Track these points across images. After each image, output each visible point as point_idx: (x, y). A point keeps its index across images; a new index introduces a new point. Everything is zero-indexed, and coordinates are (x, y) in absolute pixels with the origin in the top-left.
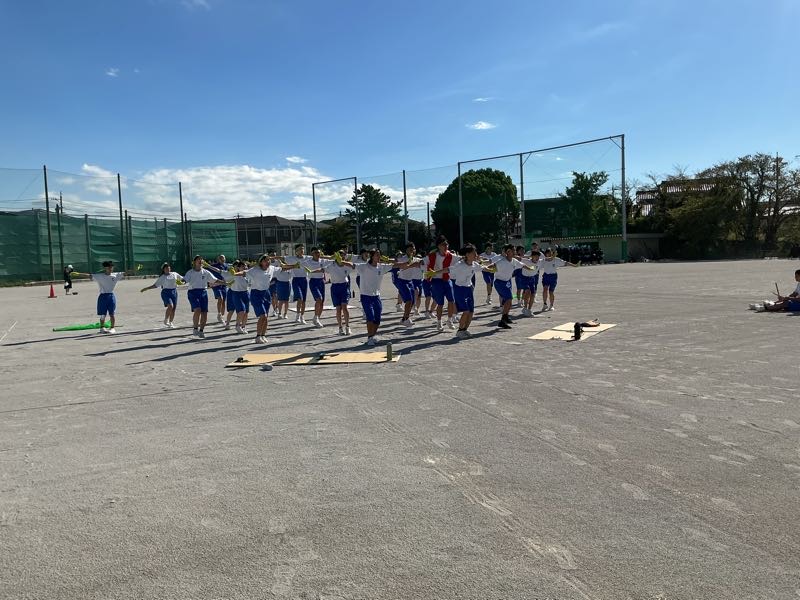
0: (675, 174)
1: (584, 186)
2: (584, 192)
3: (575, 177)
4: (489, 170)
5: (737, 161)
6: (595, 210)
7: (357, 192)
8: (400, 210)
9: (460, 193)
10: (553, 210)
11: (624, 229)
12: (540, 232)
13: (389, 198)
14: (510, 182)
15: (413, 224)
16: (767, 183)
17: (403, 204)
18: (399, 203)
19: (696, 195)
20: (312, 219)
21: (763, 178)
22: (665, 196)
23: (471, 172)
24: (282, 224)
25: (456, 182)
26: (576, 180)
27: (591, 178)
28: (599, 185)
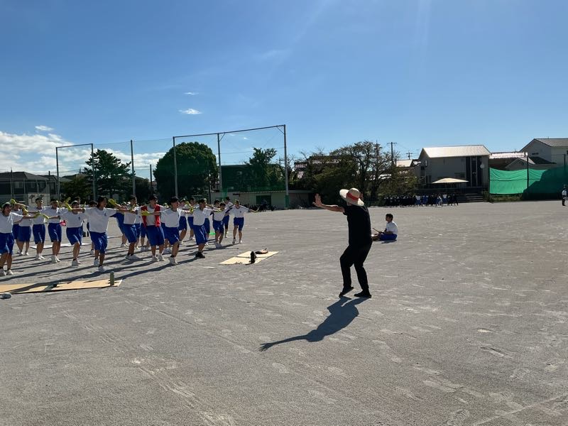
0: (317, 152)
1: (261, 158)
2: (261, 161)
3: (255, 151)
4: (197, 144)
5: (353, 145)
6: (269, 174)
7: (94, 155)
8: (129, 170)
9: (175, 159)
10: (241, 173)
11: (287, 187)
12: (232, 188)
13: (119, 160)
14: (211, 153)
15: (138, 180)
16: (371, 160)
17: (131, 165)
18: (128, 165)
19: (330, 165)
20: (56, 175)
21: (369, 156)
22: (311, 166)
23: (183, 144)
24: (29, 178)
25: (172, 150)
26: (256, 153)
27: (266, 152)
28: (271, 157)
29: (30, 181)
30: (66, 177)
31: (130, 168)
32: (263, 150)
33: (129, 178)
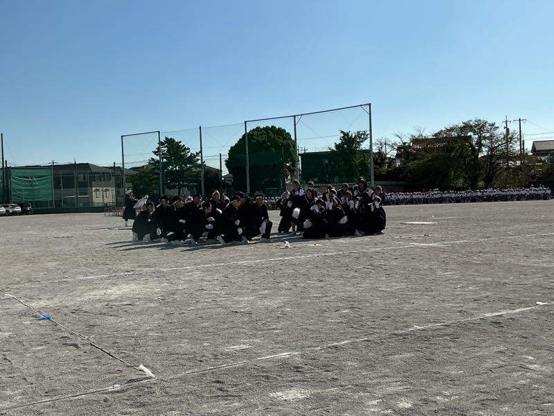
0: (416, 134)
1: (349, 142)
2: (350, 147)
3: (342, 135)
5: (461, 125)
6: (357, 161)
7: (161, 144)
8: (198, 160)
9: (247, 146)
10: (326, 161)
11: (373, 178)
13: (188, 149)
17: (200, 154)
18: (197, 154)
21: (481, 138)
23: (258, 129)
26: (343, 137)
27: (355, 136)
28: (362, 142)
29: (95, 173)
30: (134, 169)
31: (200, 158)
32: (353, 133)
33: (198, 169)
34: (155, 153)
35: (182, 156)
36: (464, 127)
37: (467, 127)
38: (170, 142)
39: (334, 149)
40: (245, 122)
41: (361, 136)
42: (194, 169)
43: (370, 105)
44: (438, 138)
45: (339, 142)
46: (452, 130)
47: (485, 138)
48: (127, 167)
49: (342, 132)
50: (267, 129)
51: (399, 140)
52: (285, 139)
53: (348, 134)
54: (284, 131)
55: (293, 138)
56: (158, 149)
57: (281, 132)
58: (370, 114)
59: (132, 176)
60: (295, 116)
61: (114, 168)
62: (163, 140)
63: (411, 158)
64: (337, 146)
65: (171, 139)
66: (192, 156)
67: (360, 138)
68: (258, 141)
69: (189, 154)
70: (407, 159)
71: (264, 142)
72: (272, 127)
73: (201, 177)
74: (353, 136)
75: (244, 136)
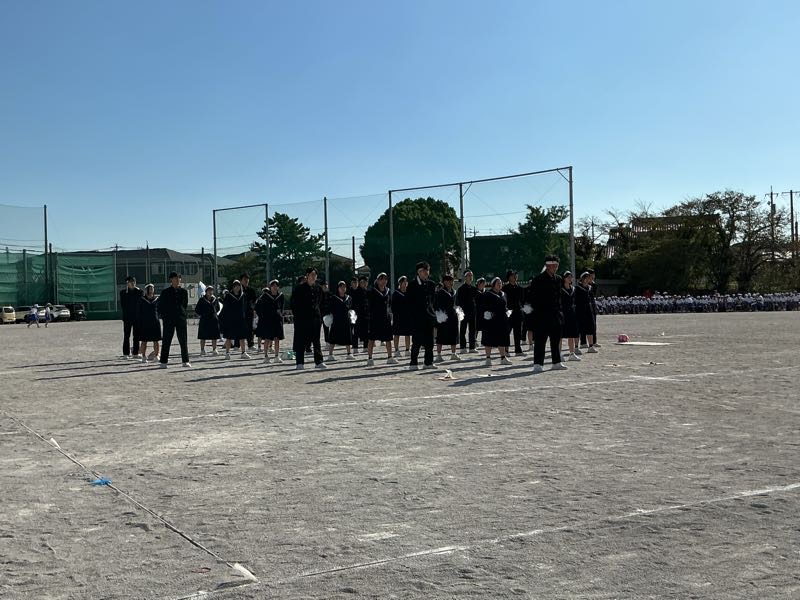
1: (539, 223)
2: (541, 228)
3: (530, 212)
7: (269, 222)
8: (320, 245)
9: (392, 227)
10: (506, 249)
13: (308, 230)
17: (324, 237)
18: (320, 237)
20: (212, 253)
23: (407, 202)
26: (531, 215)
27: (549, 213)
28: (558, 221)
29: (174, 263)
30: (229, 257)
31: (324, 242)
32: (545, 209)
33: (321, 259)
34: (260, 234)
35: (299, 240)
36: (709, 202)
37: (714, 201)
38: (282, 220)
39: (518, 232)
40: (390, 192)
41: (558, 214)
42: (315, 259)
43: (570, 168)
44: (670, 217)
45: (524, 221)
46: (691, 205)
47: (739, 218)
48: (220, 254)
49: (529, 207)
50: (420, 202)
51: (613, 220)
52: (446, 216)
53: (537, 211)
54: (446, 205)
55: (459, 216)
56: (265, 229)
57: (440, 207)
58: (571, 182)
59: (227, 268)
60: (461, 185)
61: (202, 256)
62: (271, 216)
63: (630, 245)
64: (522, 228)
65: (283, 215)
66: (314, 240)
67: (555, 216)
68: (408, 220)
69: (309, 237)
70: (625, 246)
71: (416, 220)
72: (429, 199)
73: (324, 270)
74: (546, 214)
75: (387, 212)
